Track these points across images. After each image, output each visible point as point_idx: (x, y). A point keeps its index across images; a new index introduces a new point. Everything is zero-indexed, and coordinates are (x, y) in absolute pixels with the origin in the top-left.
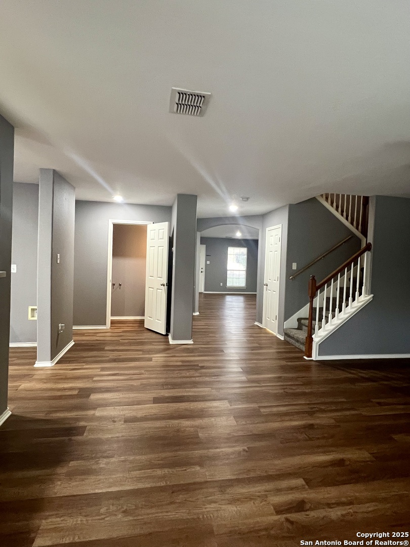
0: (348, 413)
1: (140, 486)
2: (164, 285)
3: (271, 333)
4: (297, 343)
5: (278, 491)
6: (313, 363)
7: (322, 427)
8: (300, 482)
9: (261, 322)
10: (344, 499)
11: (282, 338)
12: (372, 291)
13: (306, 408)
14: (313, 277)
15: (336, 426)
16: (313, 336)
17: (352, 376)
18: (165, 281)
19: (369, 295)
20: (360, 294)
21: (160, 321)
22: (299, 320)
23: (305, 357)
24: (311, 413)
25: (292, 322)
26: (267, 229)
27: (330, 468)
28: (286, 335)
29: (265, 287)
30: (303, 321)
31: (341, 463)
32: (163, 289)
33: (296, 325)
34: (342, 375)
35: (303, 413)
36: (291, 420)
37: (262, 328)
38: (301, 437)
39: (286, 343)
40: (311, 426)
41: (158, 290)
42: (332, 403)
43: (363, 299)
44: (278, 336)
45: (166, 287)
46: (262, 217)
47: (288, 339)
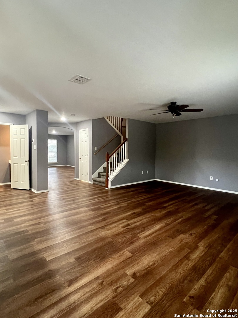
0: (130, 201)
1: (73, 236)
2: (27, 161)
3: (84, 182)
4: (100, 184)
5: (120, 224)
6: (109, 190)
7: (123, 207)
8: (125, 220)
9: (78, 178)
10: (139, 220)
11: (92, 183)
12: (129, 157)
13: (116, 203)
14: (108, 153)
15: (128, 206)
16: (108, 178)
17: (125, 191)
18: (28, 159)
19: (127, 159)
20: (124, 159)
21: (25, 182)
22: (99, 173)
23: (105, 188)
24: (118, 204)
25: (96, 175)
26: (80, 130)
27: (132, 215)
28: (94, 180)
29: (80, 160)
30: (101, 174)
31: (134, 213)
32: (26, 164)
33: (97, 176)
34: (122, 191)
35: (116, 204)
36: (113, 207)
37: (79, 180)
38: (119, 210)
39: (94, 184)
40: (120, 207)
41: (22, 165)
42: (123, 200)
43: (126, 161)
44: (89, 182)
45: (28, 162)
46: (76, 124)
47: (95, 182)
